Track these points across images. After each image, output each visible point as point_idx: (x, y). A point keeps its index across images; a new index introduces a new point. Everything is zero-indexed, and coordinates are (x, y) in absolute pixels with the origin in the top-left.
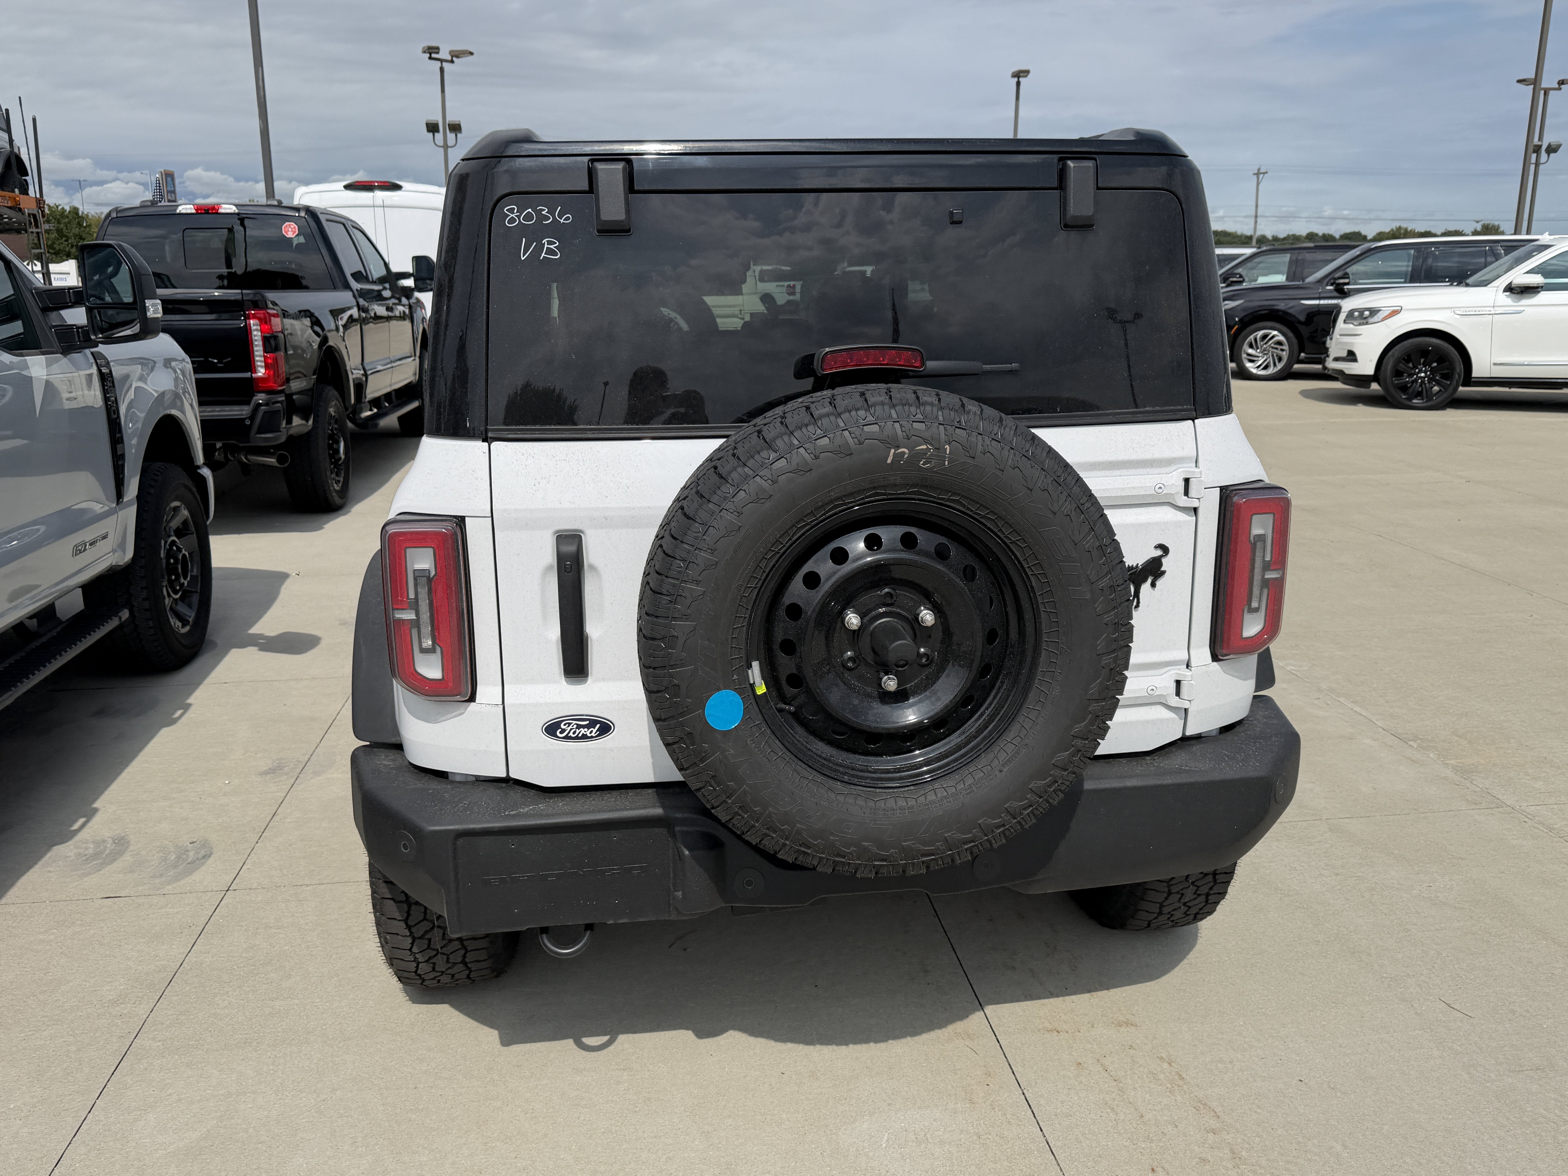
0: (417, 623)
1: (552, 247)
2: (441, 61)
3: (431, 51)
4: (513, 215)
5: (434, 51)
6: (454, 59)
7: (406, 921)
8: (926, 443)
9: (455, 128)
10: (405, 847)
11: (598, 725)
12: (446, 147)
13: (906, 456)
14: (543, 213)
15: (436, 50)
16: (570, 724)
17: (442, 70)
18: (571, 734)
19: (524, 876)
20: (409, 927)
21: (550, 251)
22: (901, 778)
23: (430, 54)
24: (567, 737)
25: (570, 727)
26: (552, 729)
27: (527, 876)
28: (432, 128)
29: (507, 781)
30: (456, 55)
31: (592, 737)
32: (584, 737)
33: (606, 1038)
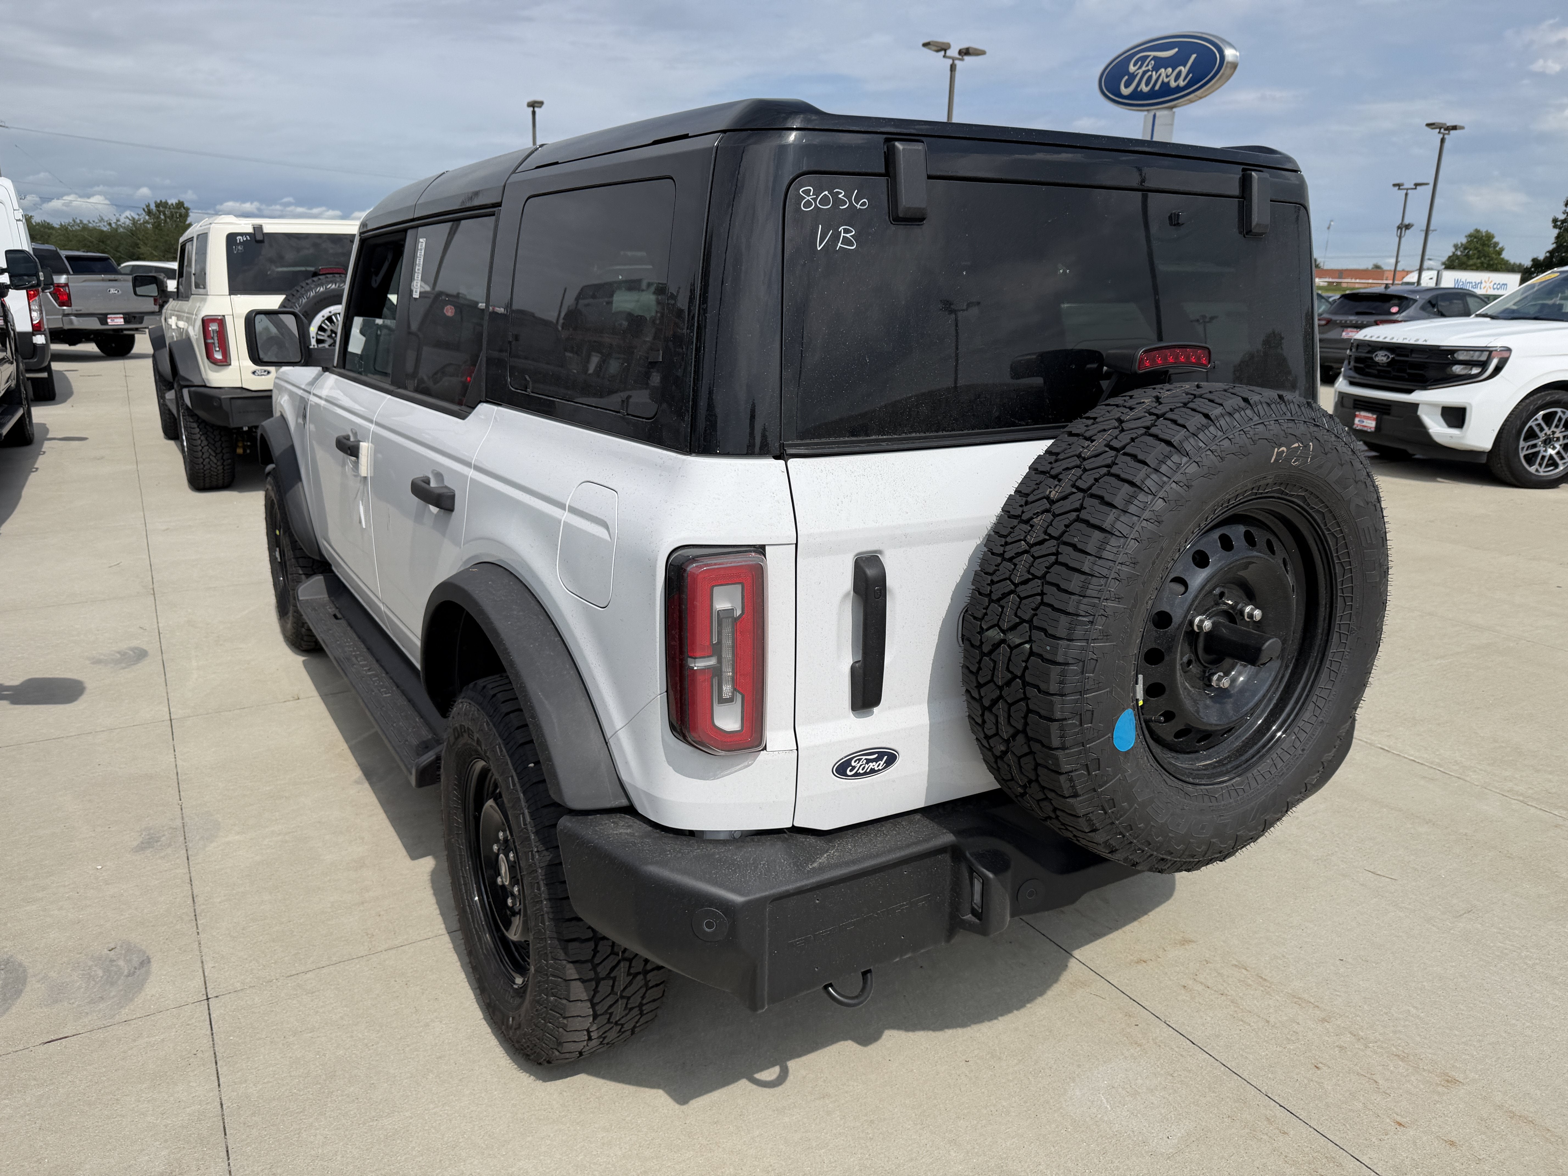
0: (717, 672)
1: (848, 235)
4: (809, 198)
7: (591, 1000)
8: (1298, 441)
10: (709, 925)
11: (886, 757)
13: (1284, 454)
14: (840, 196)
16: (860, 760)
18: (861, 771)
19: (827, 931)
20: (593, 1006)
21: (846, 241)
24: (857, 775)
25: (860, 763)
26: (842, 769)
27: (830, 930)
29: (794, 830)
31: (879, 770)
32: (873, 771)
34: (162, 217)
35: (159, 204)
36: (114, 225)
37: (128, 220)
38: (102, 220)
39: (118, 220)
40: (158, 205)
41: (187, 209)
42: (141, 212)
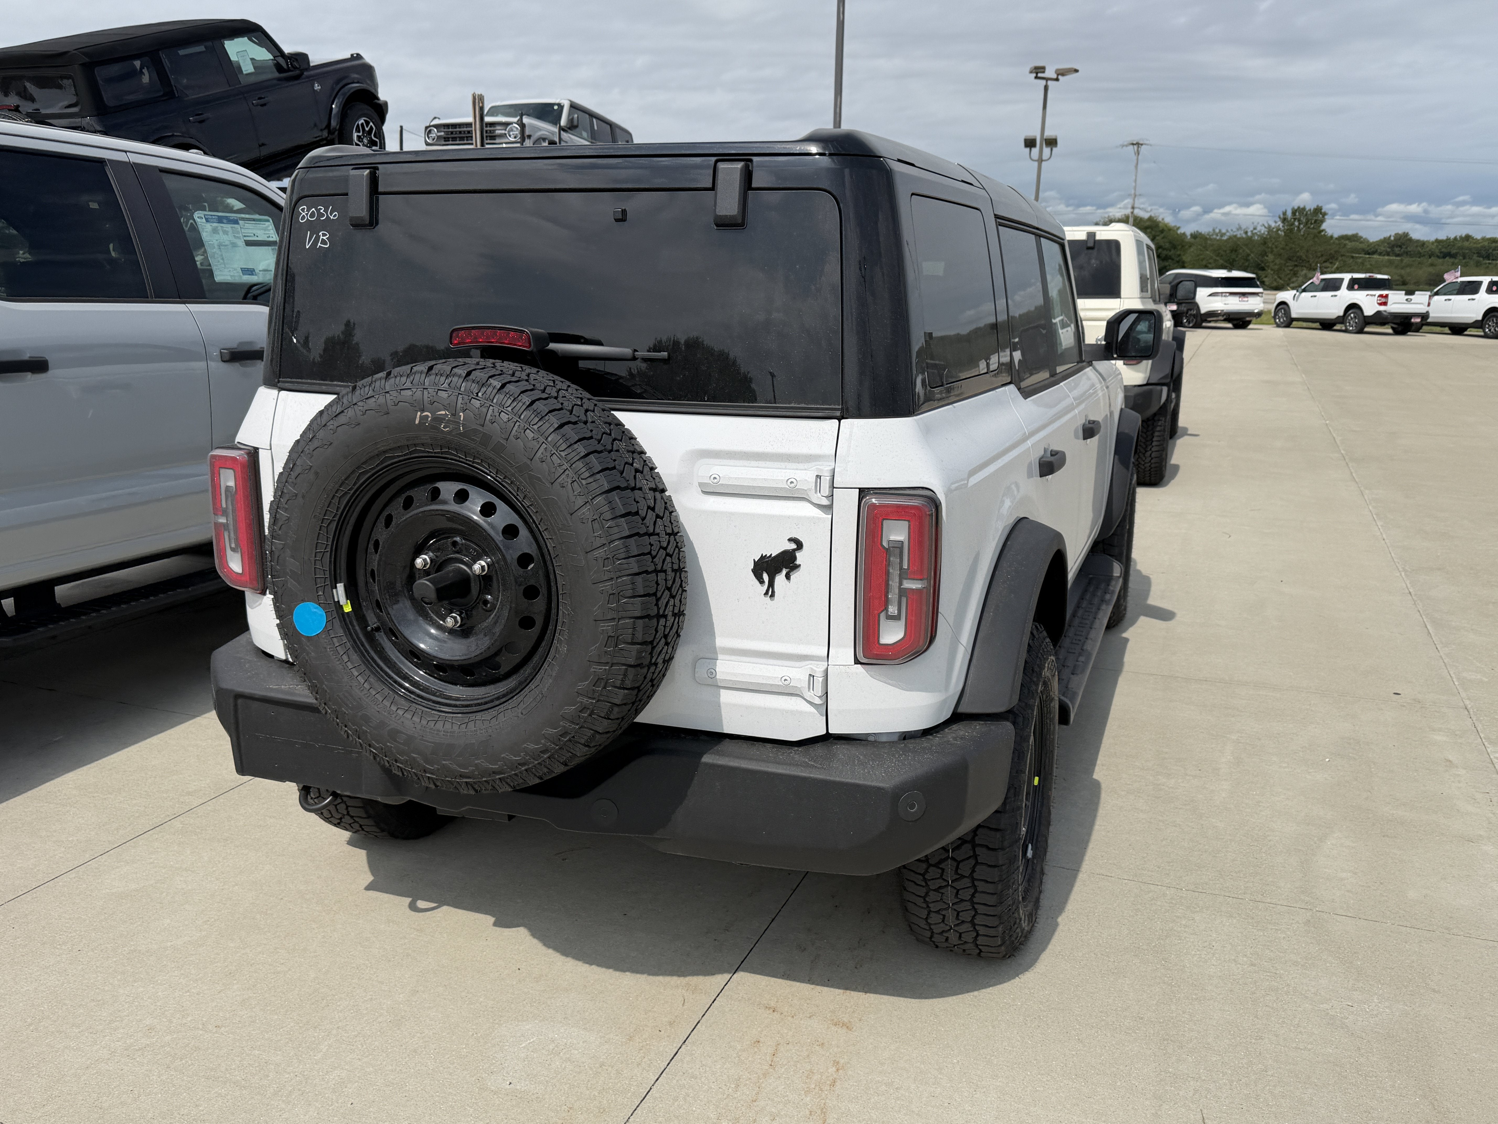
0: (227, 527)
1: (324, 238)
2: (1047, 79)
3: (1037, 71)
4: (304, 214)
5: (1040, 70)
6: (1060, 77)
8: (445, 409)
9: (1052, 143)
12: (1040, 160)
13: (429, 419)
14: (321, 211)
15: (1042, 69)
17: (1046, 88)
21: (324, 242)
22: (455, 706)
23: (1037, 73)
28: (1030, 143)
30: (1062, 73)
33: (435, 905)
34: (1296, 223)
35: (1296, 211)
36: (1249, 234)
37: (1263, 228)
38: (1239, 228)
39: (1255, 229)
40: (1294, 212)
41: (1324, 214)
42: (1278, 219)
